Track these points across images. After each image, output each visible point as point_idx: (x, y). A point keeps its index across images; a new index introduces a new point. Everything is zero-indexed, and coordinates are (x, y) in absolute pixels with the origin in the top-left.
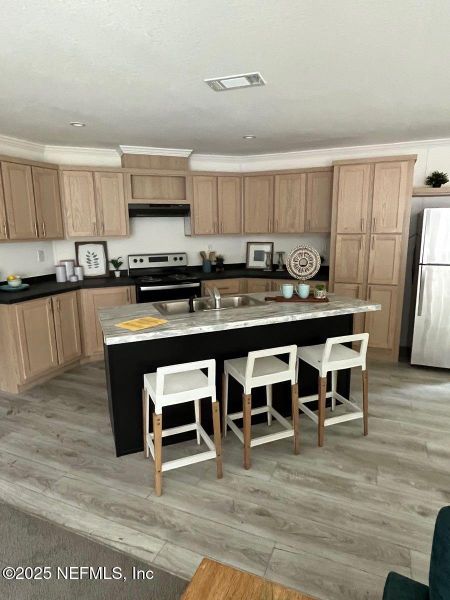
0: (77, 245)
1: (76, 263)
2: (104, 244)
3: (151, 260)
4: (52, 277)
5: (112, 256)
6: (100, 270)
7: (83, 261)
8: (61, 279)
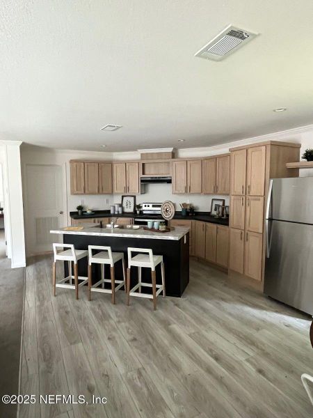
0: (123, 197)
1: (121, 205)
2: (135, 197)
3: (153, 206)
4: (109, 211)
5: (137, 204)
6: (131, 210)
7: (124, 205)
8: (112, 212)
